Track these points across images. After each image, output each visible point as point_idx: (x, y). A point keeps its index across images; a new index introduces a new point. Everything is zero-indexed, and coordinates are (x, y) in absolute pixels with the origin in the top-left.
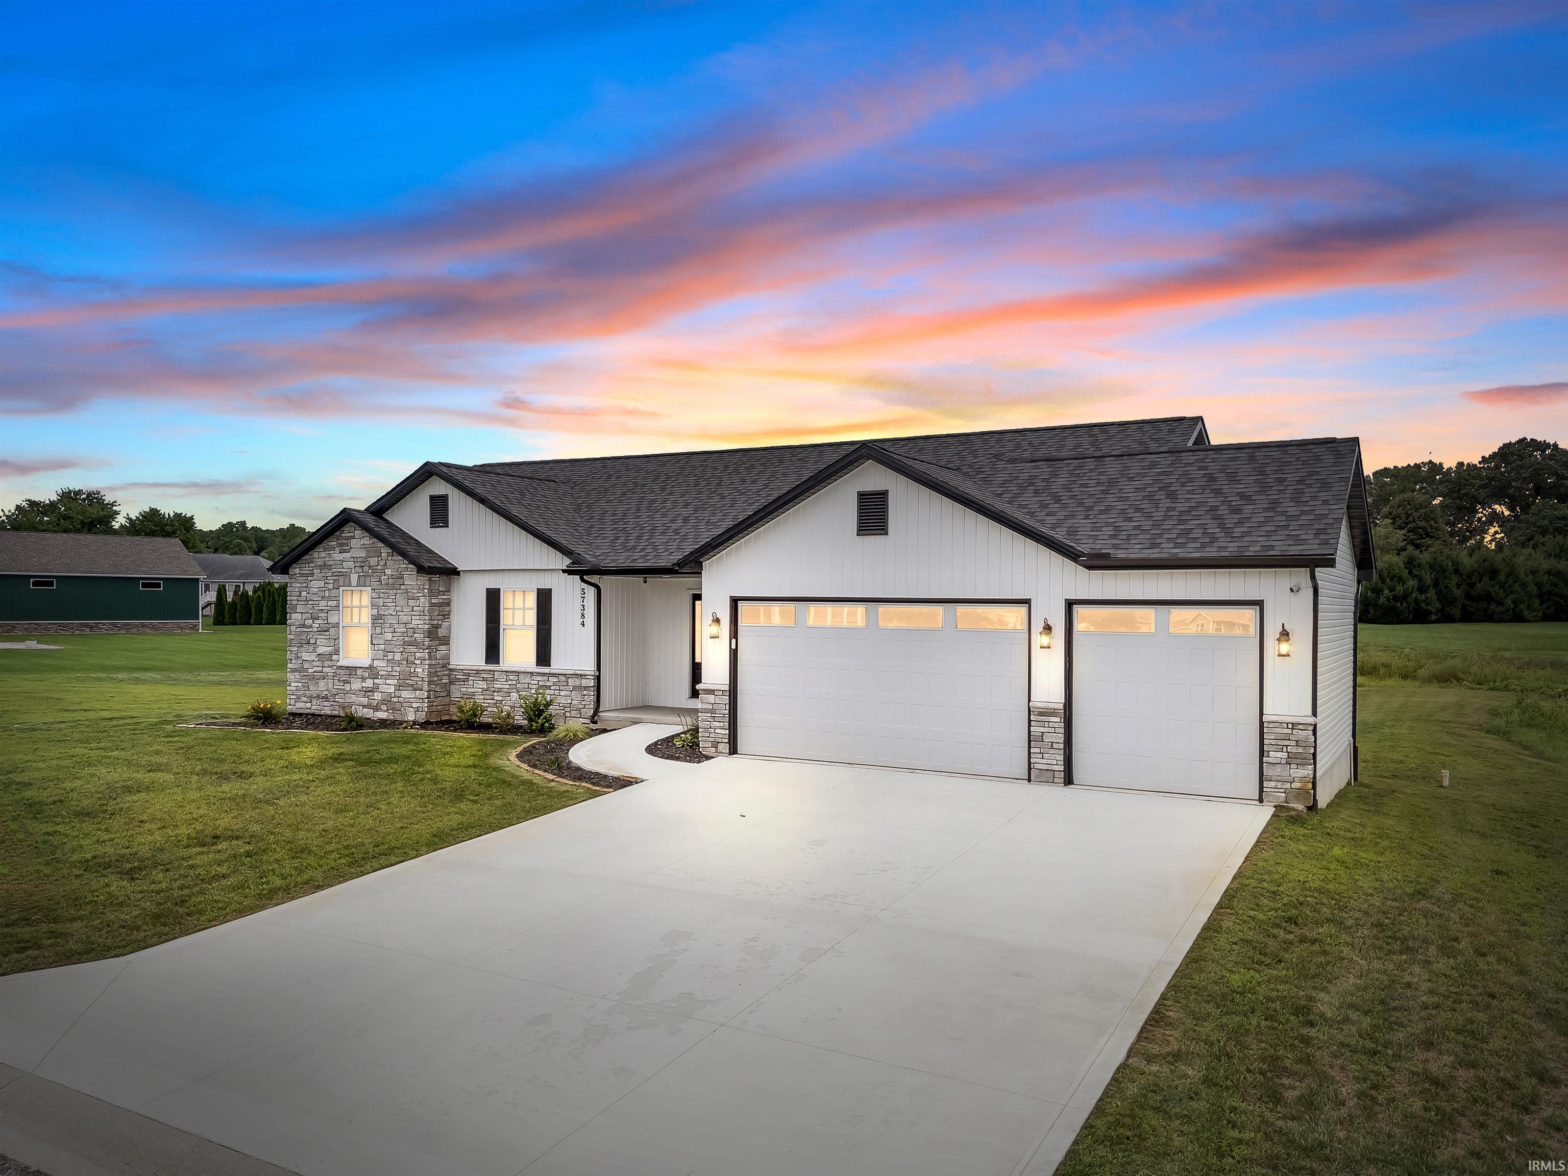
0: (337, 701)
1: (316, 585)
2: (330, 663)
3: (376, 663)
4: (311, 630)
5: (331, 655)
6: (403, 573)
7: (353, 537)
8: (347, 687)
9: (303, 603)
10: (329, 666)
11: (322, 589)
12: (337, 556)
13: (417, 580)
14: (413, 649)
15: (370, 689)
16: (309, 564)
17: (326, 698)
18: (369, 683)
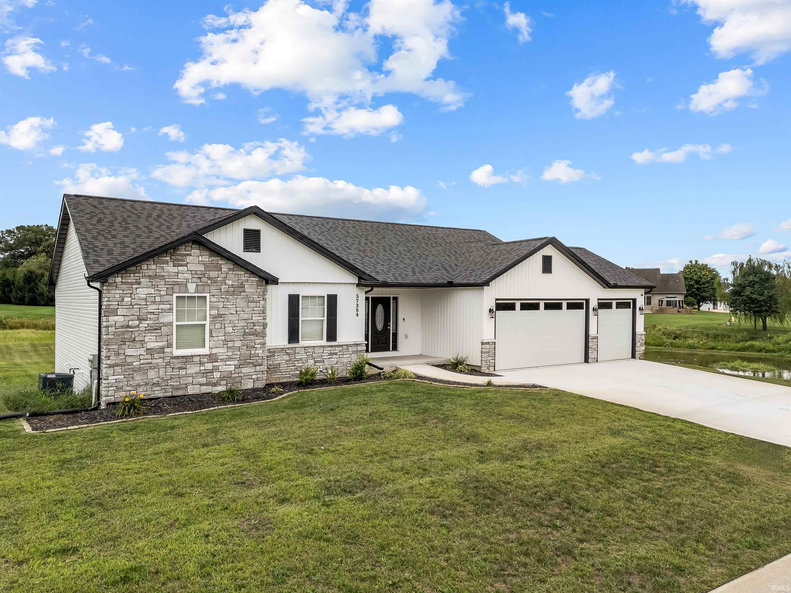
0: (170, 385)
1: (142, 292)
2: (162, 355)
3: (214, 351)
4: (138, 329)
5: (162, 348)
6: (244, 283)
7: (190, 255)
8: (183, 372)
9: (127, 307)
10: (160, 358)
11: (151, 295)
12: (170, 268)
13: (257, 288)
14: (252, 337)
15: (210, 371)
16: (134, 274)
17: (158, 384)
18: (209, 366)
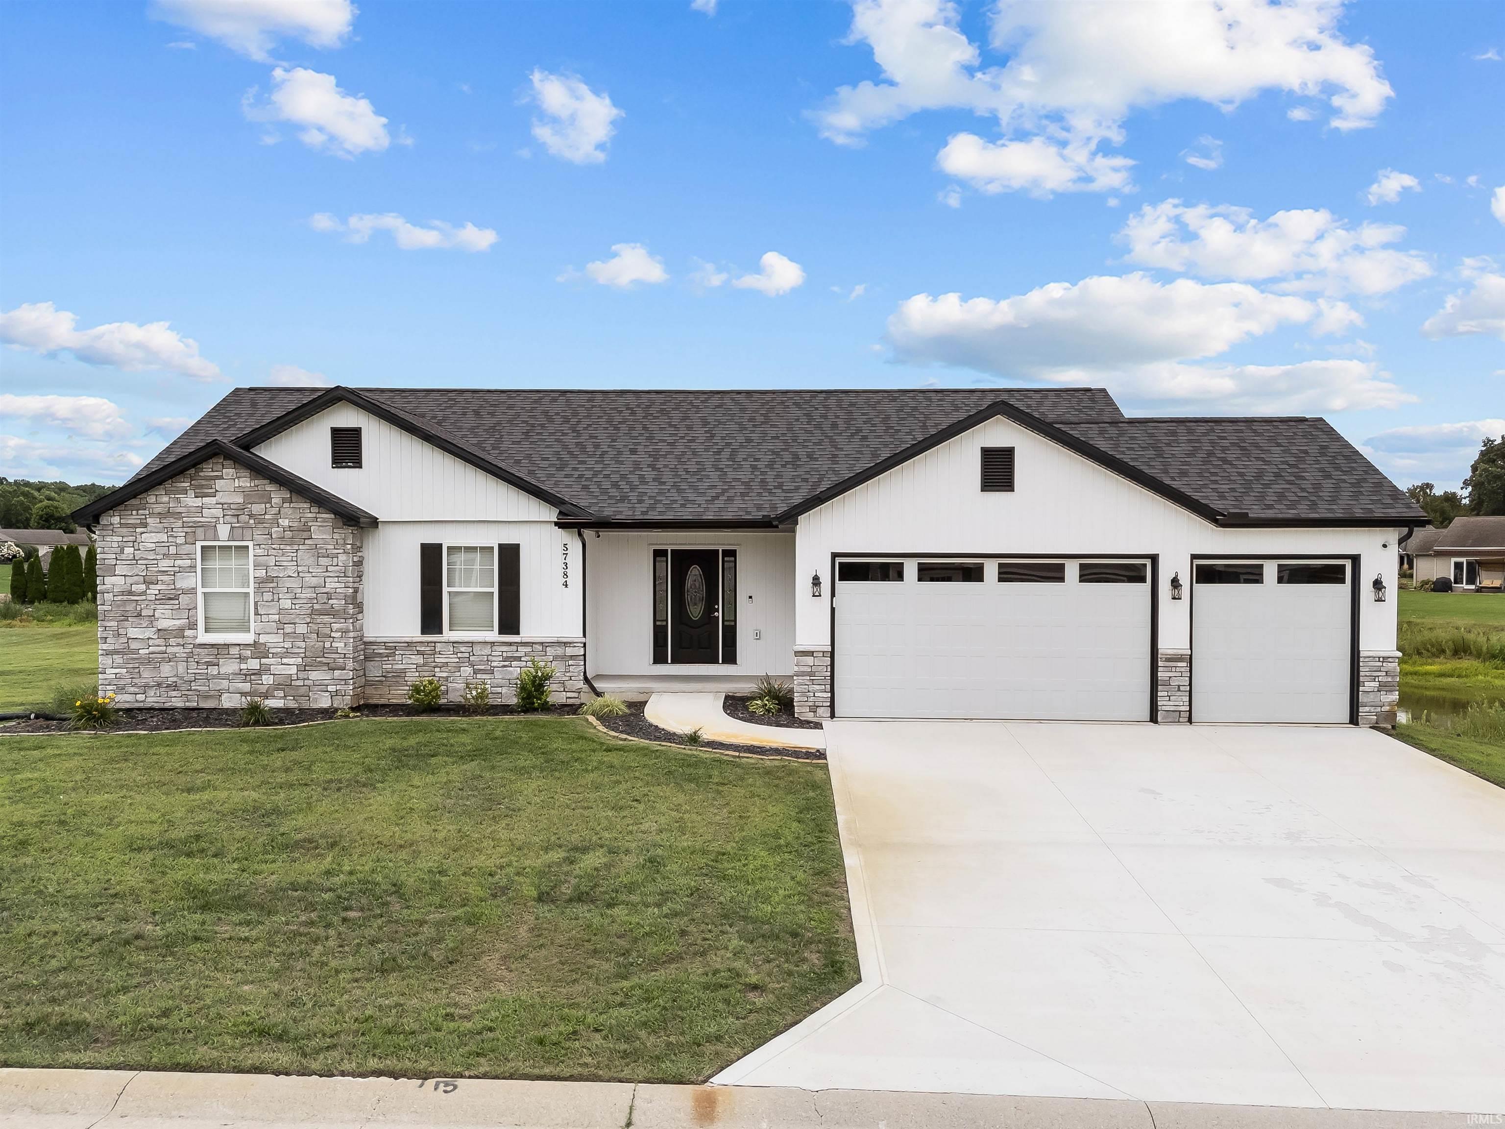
0: (195, 690)
1: (150, 539)
2: (180, 641)
3: (263, 639)
4: (144, 597)
5: (181, 630)
6: (310, 524)
7: (221, 478)
8: (213, 670)
9: (128, 562)
10: (178, 645)
11: (163, 544)
12: (190, 500)
13: (333, 532)
14: (327, 619)
15: (256, 671)
16: (137, 510)
17: (175, 687)
18: (254, 664)
